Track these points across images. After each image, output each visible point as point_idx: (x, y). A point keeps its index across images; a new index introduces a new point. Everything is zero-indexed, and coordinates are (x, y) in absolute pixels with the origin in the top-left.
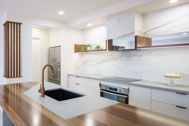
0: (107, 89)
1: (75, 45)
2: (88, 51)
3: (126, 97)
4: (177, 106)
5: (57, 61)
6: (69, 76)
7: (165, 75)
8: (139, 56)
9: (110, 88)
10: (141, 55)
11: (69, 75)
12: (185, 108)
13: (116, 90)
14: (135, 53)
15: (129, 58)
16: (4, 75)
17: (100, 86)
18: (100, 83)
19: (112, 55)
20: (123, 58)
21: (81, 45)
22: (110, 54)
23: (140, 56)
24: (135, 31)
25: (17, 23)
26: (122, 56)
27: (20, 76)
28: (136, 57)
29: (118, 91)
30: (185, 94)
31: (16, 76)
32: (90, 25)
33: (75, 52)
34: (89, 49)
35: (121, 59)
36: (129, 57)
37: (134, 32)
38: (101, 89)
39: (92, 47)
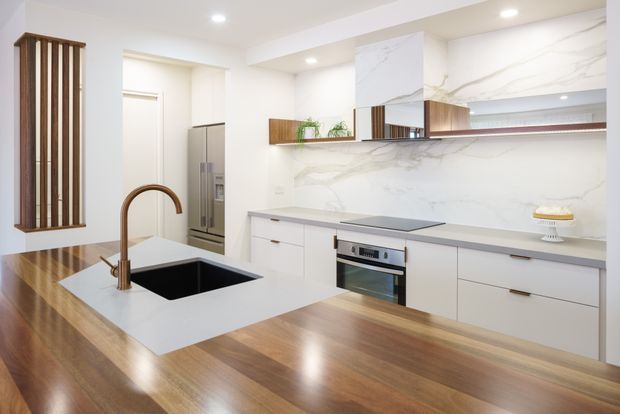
0: (353, 255)
1: (270, 120)
2: (306, 141)
3: (401, 273)
4: (512, 291)
5: (216, 170)
6: (252, 218)
7: (538, 212)
8: (437, 157)
9: (362, 251)
10: (442, 155)
11: (250, 215)
12: (528, 294)
13: (376, 254)
14: (429, 148)
15: (416, 163)
16: (18, 222)
17: (336, 246)
18: (336, 237)
19: (374, 153)
20: (399, 162)
21: (290, 122)
22: (368, 151)
23: (440, 157)
24: (425, 87)
25: (66, 44)
26: (397, 157)
27: (76, 224)
28: (433, 160)
29: (381, 259)
30: (529, 258)
31: (60, 223)
32: (311, 61)
33: (272, 142)
34: (309, 133)
35: (396, 165)
36: (414, 159)
37: (421, 91)
38: (339, 256)
39: (320, 129)
